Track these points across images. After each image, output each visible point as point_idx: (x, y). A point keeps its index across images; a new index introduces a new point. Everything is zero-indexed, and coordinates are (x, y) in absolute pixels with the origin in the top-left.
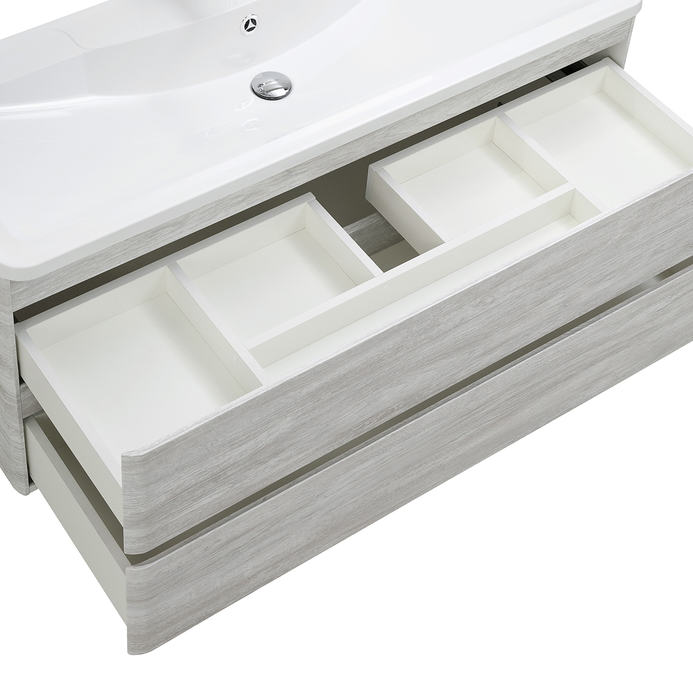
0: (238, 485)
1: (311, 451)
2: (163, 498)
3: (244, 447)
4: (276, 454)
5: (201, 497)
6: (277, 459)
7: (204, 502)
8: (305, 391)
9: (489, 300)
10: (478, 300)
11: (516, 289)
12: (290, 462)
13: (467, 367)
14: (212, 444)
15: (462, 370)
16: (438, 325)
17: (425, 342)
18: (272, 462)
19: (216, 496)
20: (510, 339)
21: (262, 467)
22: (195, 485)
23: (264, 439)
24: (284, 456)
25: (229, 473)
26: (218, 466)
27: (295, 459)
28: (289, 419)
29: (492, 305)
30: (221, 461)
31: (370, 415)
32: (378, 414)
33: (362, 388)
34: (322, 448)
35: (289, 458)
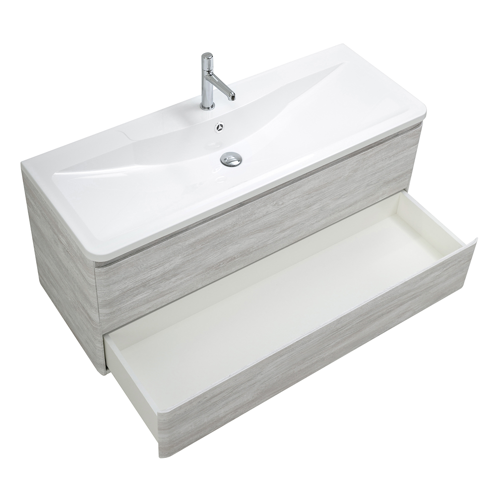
0: (156, 290)
1: (193, 276)
2: (117, 293)
3: (158, 270)
4: (175, 275)
5: (137, 295)
6: (175, 278)
7: (139, 298)
8: (187, 243)
9: (281, 203)
10: (275, 202)
11: (295, 198)
12: (182, 281)
13: (272, 238)
14: (141, 267)
15: (269, 240)
16: (255, 214)
17: (248, 222)
18: (173, 280)
19: (145, 295)
20: (294, 225)
21: (168, 282)
22: (134, 288)
23: (168, 267)
24: (179, 277)
25: (151, 283)
26: (145, 279)
27: (185, 279)
28: (180, 257)
29: (282, 206)
30: (146, 276)
31: (223, 259)
32: (227, 259)
33: (217, 244)
34: (199, 274)
35: (182, 278)
